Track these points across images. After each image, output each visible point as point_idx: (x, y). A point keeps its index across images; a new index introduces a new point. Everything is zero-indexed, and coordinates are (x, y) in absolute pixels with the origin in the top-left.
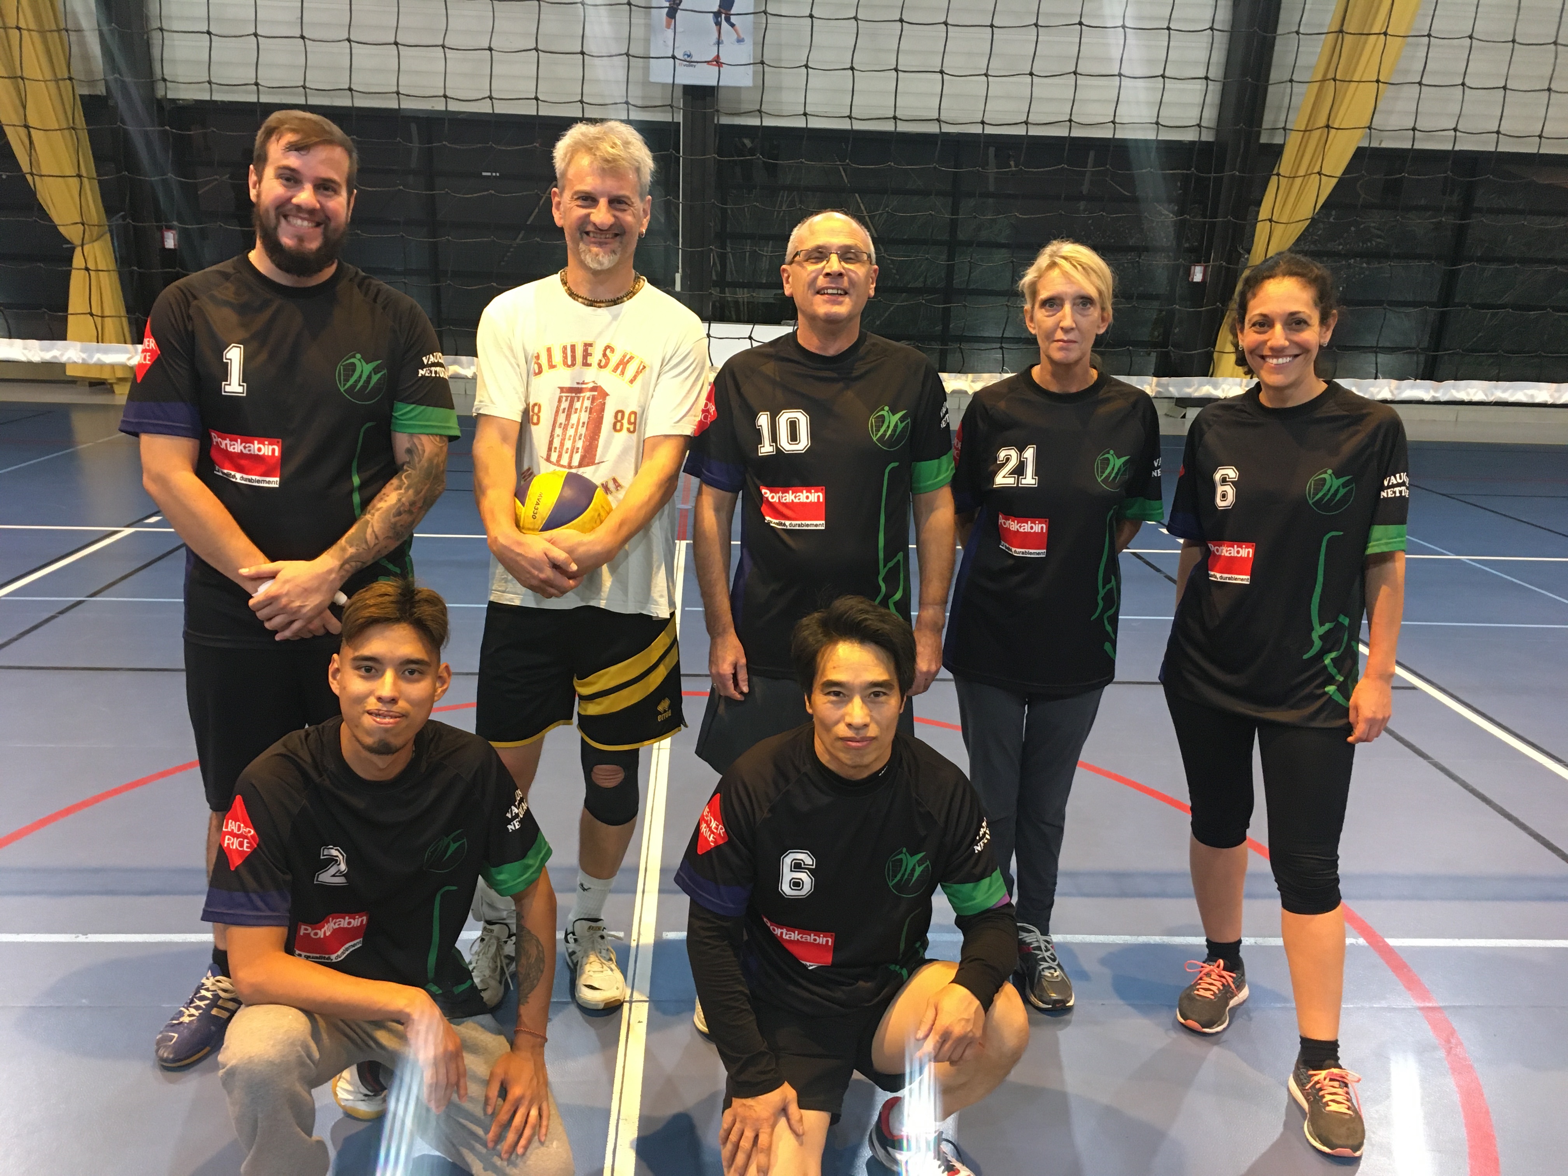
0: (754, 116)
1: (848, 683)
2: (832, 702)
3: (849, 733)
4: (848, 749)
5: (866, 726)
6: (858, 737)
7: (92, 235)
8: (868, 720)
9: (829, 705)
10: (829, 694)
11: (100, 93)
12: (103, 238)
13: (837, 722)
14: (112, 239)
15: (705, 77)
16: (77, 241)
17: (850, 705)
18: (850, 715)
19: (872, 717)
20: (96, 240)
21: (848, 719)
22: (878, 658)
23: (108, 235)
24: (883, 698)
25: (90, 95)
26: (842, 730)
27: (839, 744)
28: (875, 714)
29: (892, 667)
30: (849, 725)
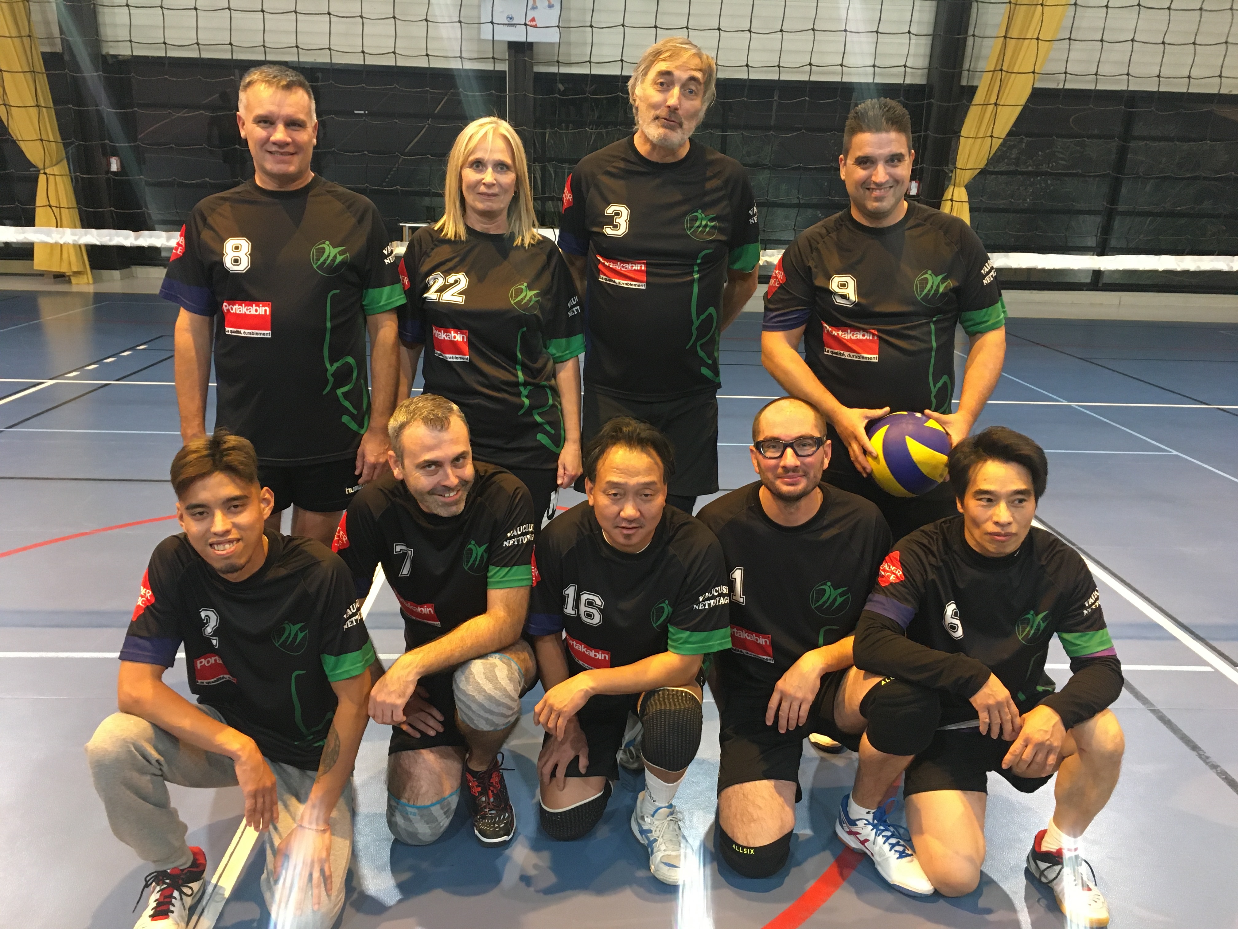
0: (554, 65)
1: (996, 491)
2: (983, 506)
3: (997, 529)
4: (993, 541)
5: (1010, 524)
6: (1003, 532)
7: (51, 160)
8: (1011, 519)
9: (980, 508)
10: (980, 499)
11: (58, 51)
12: (61, 164)
13: (987, 520)
14: (69, 164)
15: (518, 35)
16: (40, 166)
17: (998, 509)
18: (998, 515)
19: (1013, 517)
20: (57, 164)
21: (995, 519)
22: (1019, 474)
23: (65, 161)
24: (1024, 504)
25: (51, 53)
26: (990, 527)
27: (987, 537)
28: (1017, 516)
29: (1030, 480)
30: (997, 523)
